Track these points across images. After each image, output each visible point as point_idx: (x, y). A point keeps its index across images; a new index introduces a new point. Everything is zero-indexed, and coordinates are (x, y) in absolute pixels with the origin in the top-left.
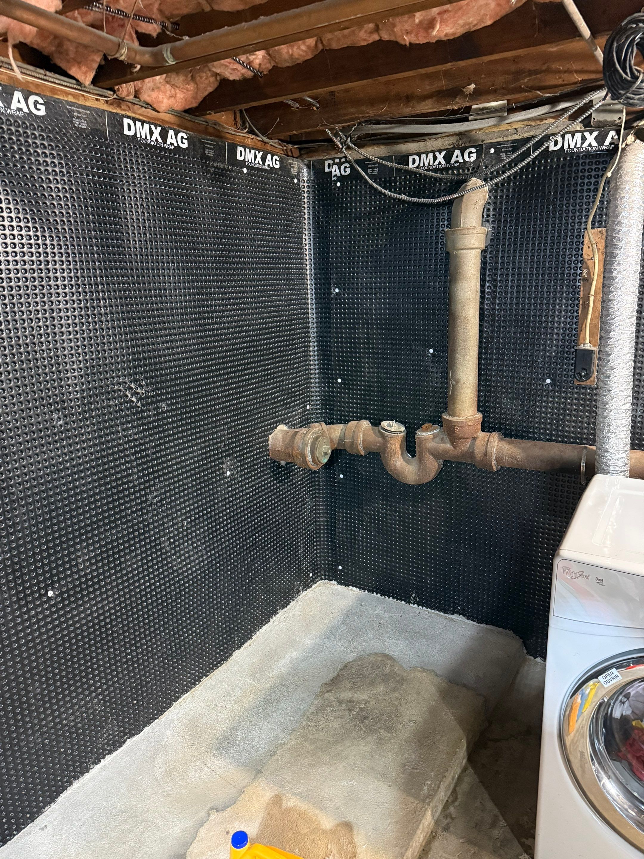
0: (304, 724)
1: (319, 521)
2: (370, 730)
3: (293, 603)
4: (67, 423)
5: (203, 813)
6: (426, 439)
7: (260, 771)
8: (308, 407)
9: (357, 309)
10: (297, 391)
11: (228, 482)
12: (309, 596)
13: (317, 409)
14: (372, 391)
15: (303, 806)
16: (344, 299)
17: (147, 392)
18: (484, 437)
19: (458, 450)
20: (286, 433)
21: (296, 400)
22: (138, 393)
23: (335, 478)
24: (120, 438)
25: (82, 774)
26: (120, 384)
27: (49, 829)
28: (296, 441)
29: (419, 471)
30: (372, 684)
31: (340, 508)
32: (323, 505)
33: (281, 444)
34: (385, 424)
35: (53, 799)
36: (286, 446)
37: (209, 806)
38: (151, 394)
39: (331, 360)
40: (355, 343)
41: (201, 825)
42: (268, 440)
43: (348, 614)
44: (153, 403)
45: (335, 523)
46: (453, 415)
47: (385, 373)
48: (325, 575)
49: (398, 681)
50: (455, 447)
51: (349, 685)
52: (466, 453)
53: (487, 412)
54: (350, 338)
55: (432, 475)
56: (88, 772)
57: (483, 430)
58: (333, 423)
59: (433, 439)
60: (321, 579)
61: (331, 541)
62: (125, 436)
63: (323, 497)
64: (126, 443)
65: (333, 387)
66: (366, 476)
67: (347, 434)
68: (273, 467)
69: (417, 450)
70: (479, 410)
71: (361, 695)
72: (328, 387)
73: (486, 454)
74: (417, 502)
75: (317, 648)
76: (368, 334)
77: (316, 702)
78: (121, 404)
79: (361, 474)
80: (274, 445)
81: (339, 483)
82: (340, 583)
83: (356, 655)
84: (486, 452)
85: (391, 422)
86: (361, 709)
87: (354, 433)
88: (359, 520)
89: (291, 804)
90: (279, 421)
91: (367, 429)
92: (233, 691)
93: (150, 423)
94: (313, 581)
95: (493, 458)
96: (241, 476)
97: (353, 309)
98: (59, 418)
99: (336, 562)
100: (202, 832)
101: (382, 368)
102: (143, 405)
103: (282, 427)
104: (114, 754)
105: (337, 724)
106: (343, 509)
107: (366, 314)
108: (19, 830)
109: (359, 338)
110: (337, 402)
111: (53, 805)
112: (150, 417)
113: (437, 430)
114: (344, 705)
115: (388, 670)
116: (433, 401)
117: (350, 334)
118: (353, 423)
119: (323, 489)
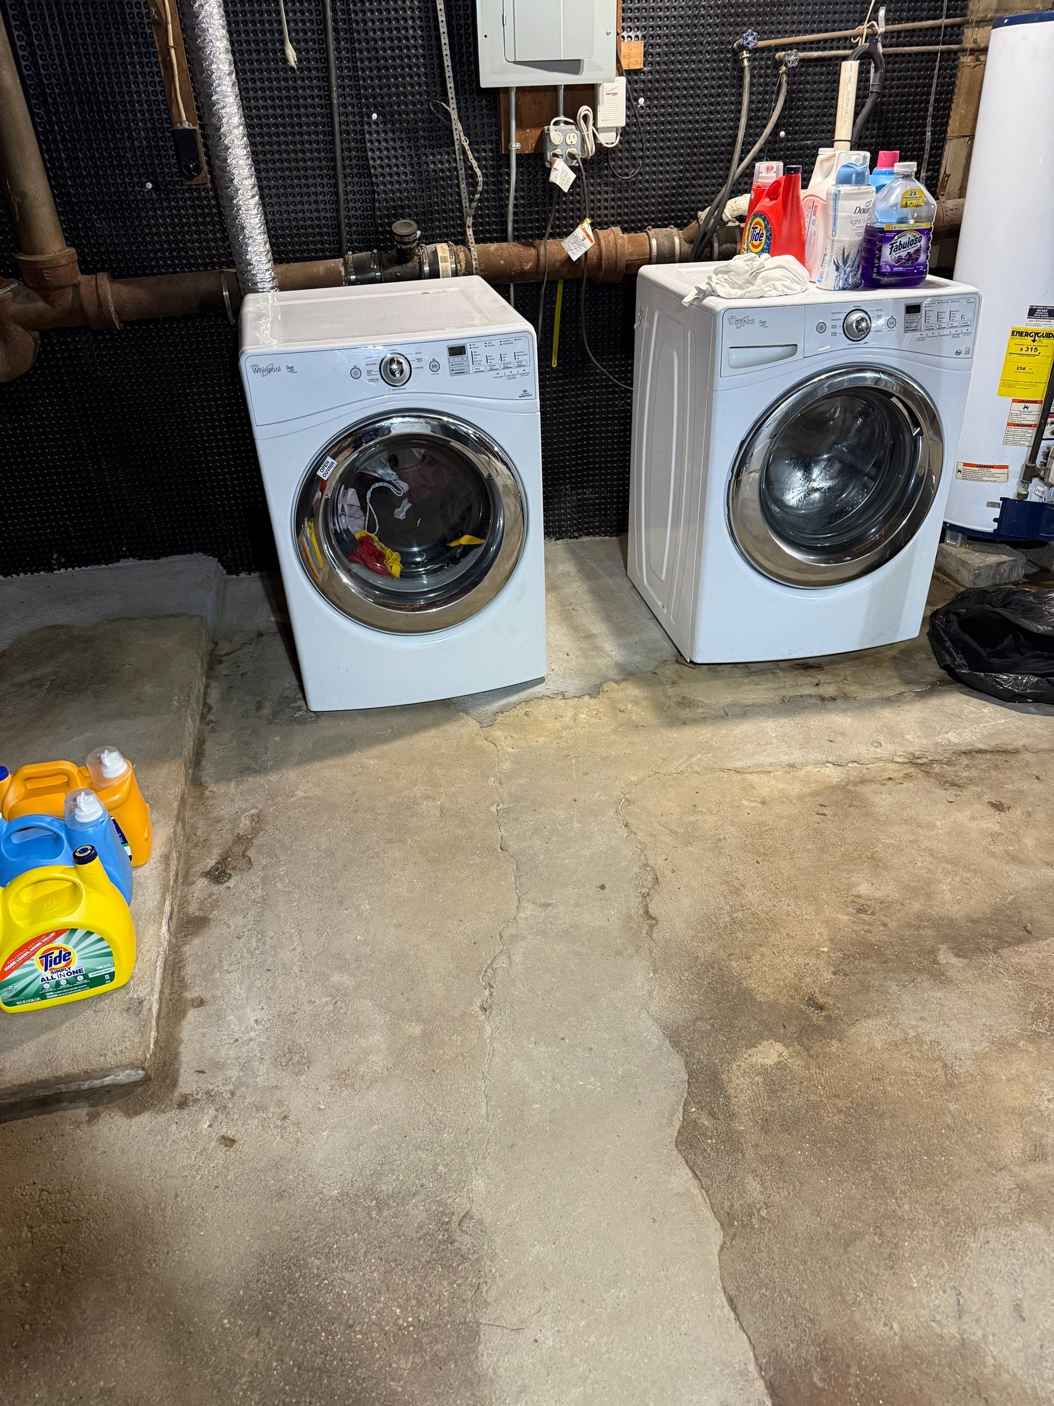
2: (77, 691)
6: (3, 301)
18: (89, 282)
19: (59, 308)
29: (8, 356)
30: (52, 656)
46: (34, 253)
49: (86, 641)
50: (51, 304)
52: (72, 310)
59: (13, 299)
71: (45, 670)
73: (100, 306)
84: (99, 301)
86: (53, 681)
95: (112, 310)
105: (31, 703)
113: (15, 284)
114: (28, 686)
115: (64, 637)
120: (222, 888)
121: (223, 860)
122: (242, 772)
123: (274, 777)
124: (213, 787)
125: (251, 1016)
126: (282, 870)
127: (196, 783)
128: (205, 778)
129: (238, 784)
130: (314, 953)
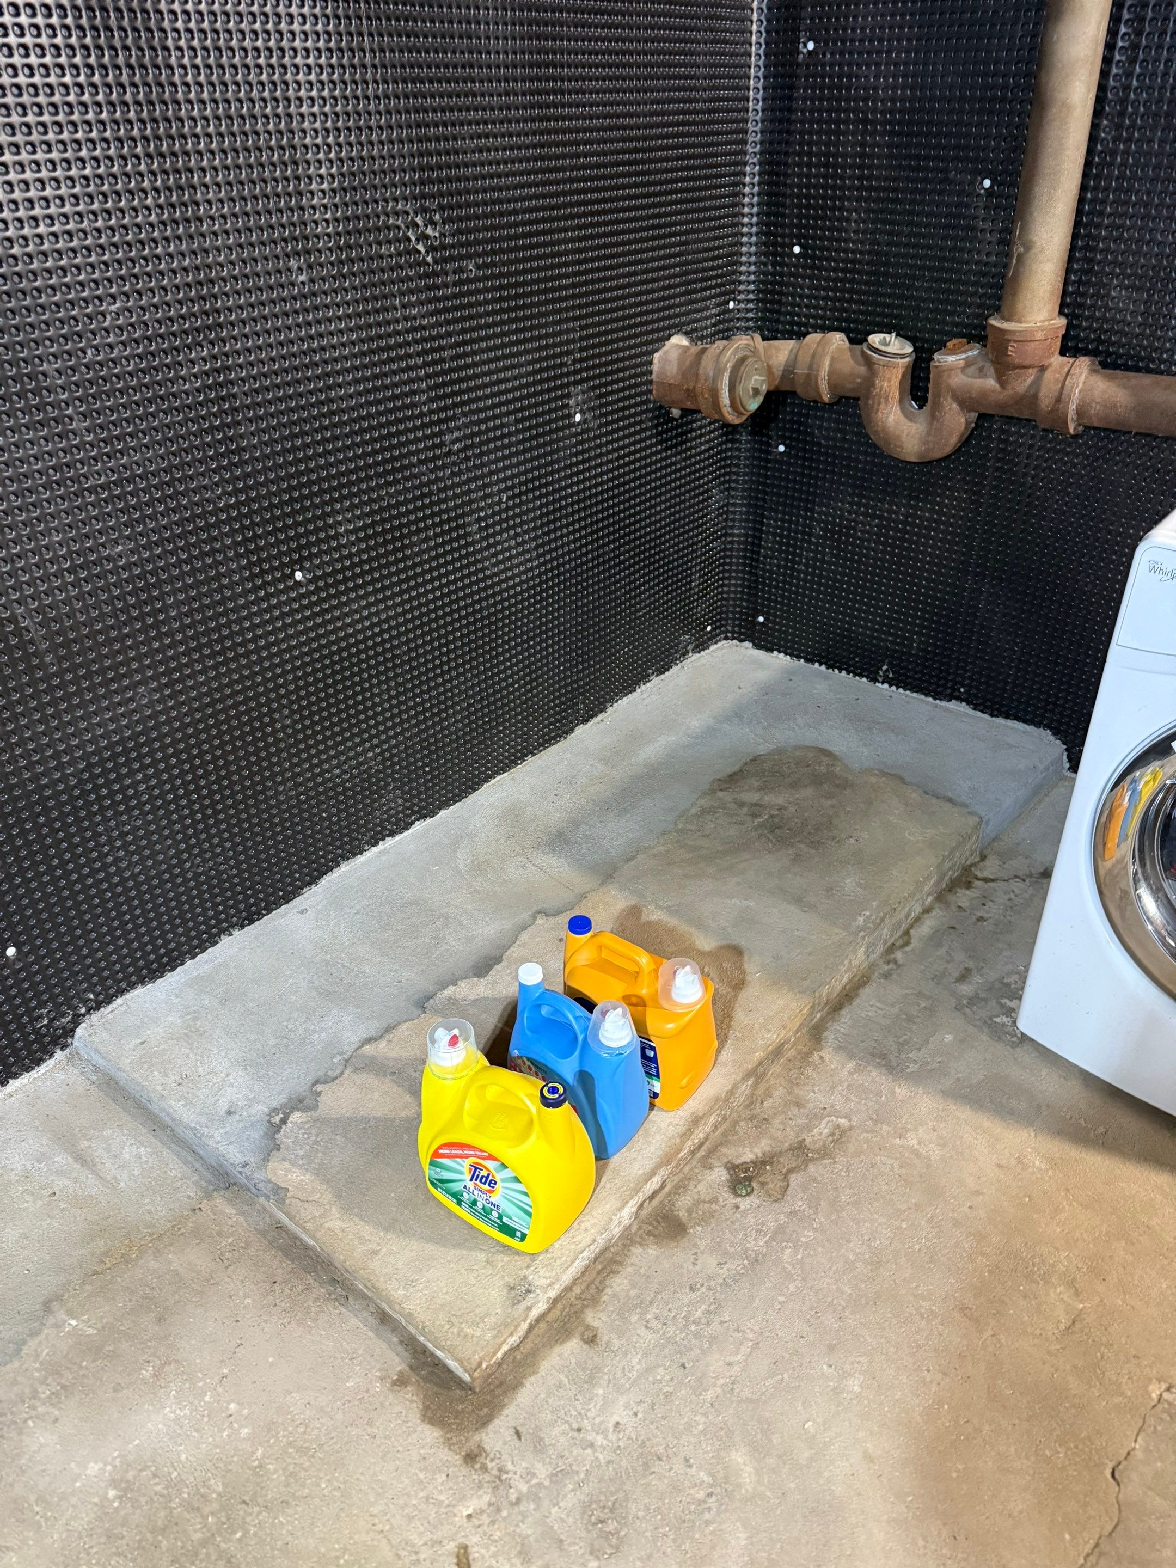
0: (680, 826)
1: (732, 535)
2: (783, 842)
3: (674, 670)
4: (312, 281)
5: (526, 916)
6: (951, 369)
7: (611, 876)
8: (731, 305)
9: (848, 89)
10: (712, 269)
11: (577, 434)
12: (703, 661)
13: (748, 310)
14: (859, 272)
15: (673, 921)
16: (823, 65)
17: (443, 235)
18: (1062, 366)
19: (1009, 392)
20: (686, 349)
21: (710, 288)
22: (427, 237)
23: (769, 453)
24: (397, 321)
25: (354, 855)
26: (397, 214)
27: (311, 913)
28: (703, 363)
29: (928, 434)
30: (795, 786)
31: (771, 510)
32: (742, 505)
33: (675, 370)
34: (875, 339)
35: (313, 881)
36: (684, 375)
37: (535, 908)
38: (449, 240)
39: (784, 205)
40: (835, 166)
41: (524, 928)
42: (651, 363)
43: (766, 691)
44: (452, 259)
45: (760, 539)
46: (1008, 319)
47: (890, 233)
48: (733, 632)
49: (838, 786)
50: (1003, 384)
51: (756, 784)
52: (1023, 397)
53: (1077, 317)
54: (827, 155)
55: (952, 441)
56: (361, 853)
57: (1062, 353)
58: (776, 338)
59: (963, 369)
60: (726, 638)
61: (750, 573)
62: (406, 319)
63: (744, 490)
64: (408, 331)
65: (782, 264)
66: (828, 447)
67: (800, 359)
68: (657, 417)
69: (930, 396)
70: (1061, 313)
71: (775, 799)
72: (774, 265)
73: (1058, 400)
74: (917, 499)
75: (710, 732)
76: (863, 145)
77: (702, 802)
78: (399, 254)
79: (819, 444)
80: (662, 373)
81: (776, 461)
82: (758, 646)
83: (772, 747)
84: (1061, 393)
85: (887, 336)
86: (772, 816)
87: (813, 356)
88: (804, 533)
89: (655, 917)
90: (674, 326)
91: (839, 349)
92: (574, 777)
93: (447, 298)
94: (712, 639)
95: (1072, 407)
96: (600, 426)
97: (839, 89)
98: (300, 269)
99: (755, 609)
100: (524, 937)
101: (884, 222)
102: (436, 262)
103: (679, 340)
104: (398, 838)
105: (733, 831)
106: (776, 511)
107: (865, 100)
108: (269, 911)
109: (844, 156)
110: (787, 295)
111: (314, 888)
112: (446, 286)
113: (974, 351)
114: (745, 810)
115: (823, 769)
116: (976, 293)
117: (827, 144)
118: (814, 338)
119: (745, 474)
120: (732, 1200)
121: (760, 1164)
122: (873, 1055)
123: (902, 1091)
124: (827, 1053)
125: (619, 1414)
126: (808, 1235)
127: (816, 1033)
128: (829, 1035)
129: (858, 1069)
130: (746, 1394)
